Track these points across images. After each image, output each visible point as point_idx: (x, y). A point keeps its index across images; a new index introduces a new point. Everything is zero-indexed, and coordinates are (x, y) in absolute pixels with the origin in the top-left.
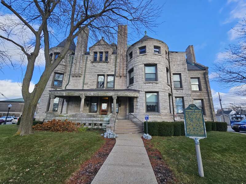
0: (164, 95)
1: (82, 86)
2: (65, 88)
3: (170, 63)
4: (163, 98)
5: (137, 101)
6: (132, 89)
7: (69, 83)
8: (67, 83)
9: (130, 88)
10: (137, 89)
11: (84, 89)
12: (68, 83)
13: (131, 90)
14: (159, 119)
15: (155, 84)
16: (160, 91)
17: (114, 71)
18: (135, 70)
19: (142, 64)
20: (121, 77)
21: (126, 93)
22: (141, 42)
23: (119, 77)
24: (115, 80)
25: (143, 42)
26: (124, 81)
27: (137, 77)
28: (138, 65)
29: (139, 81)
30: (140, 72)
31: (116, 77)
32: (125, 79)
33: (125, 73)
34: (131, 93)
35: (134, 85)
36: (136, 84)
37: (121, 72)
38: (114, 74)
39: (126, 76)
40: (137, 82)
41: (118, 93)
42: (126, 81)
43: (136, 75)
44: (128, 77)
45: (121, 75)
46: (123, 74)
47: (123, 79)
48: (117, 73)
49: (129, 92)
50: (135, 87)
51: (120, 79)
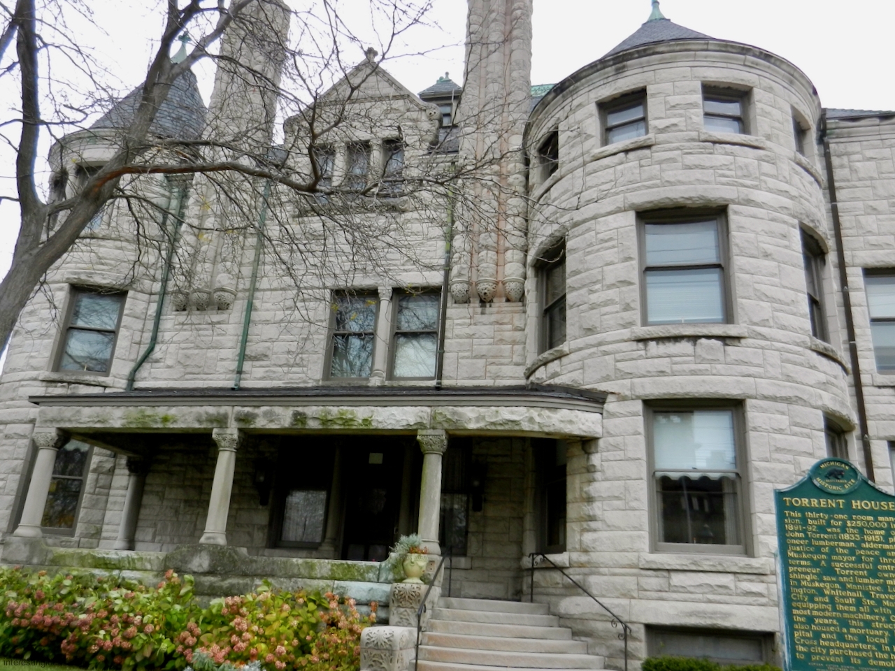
0: (783, 421)
1: (234, 365)
2: (132, 379)
3: (839, 195)
4: (778, 450)
5: (590, 469)
6: (557, 381)
7: (157, 348)
8: (143, 349)
9: (541, 375)
10: (589, 381)
11: (244, 384)
12: (151, 350)
13: (551, 388)
14: (750, 599)
15: (718, 343)
16: (752, 392)
17: (442, 262)
18: (577, 248)
19: (618, 211)
20: (488, 305)
21: (508, 408)
22: (613, 67)
23: (476, 304)
24: (447, 326)
25: (624, 67)
26: (509, 327)
27: (586, 300)
28: (594, 218)
29: (598, 329)
30: (607, 264)
31: (455, 303)
32: (514, 315)
33: (513, 274)
34: (542, 412)
35: (568, 354)
36: (580, 349)
37: (487, 270)
38: (440, 284)
39: (518, 297)
40: (589, 333)
41: (455, 408)
42: (520, 330)
43: (580, 288)
44: (534, 300)
45: (490, 288)
46: (500, 284)
47: (498, 313)
48: (460, 275)
49: (528, 404)
50: (576, 365)
51: (483, 313)
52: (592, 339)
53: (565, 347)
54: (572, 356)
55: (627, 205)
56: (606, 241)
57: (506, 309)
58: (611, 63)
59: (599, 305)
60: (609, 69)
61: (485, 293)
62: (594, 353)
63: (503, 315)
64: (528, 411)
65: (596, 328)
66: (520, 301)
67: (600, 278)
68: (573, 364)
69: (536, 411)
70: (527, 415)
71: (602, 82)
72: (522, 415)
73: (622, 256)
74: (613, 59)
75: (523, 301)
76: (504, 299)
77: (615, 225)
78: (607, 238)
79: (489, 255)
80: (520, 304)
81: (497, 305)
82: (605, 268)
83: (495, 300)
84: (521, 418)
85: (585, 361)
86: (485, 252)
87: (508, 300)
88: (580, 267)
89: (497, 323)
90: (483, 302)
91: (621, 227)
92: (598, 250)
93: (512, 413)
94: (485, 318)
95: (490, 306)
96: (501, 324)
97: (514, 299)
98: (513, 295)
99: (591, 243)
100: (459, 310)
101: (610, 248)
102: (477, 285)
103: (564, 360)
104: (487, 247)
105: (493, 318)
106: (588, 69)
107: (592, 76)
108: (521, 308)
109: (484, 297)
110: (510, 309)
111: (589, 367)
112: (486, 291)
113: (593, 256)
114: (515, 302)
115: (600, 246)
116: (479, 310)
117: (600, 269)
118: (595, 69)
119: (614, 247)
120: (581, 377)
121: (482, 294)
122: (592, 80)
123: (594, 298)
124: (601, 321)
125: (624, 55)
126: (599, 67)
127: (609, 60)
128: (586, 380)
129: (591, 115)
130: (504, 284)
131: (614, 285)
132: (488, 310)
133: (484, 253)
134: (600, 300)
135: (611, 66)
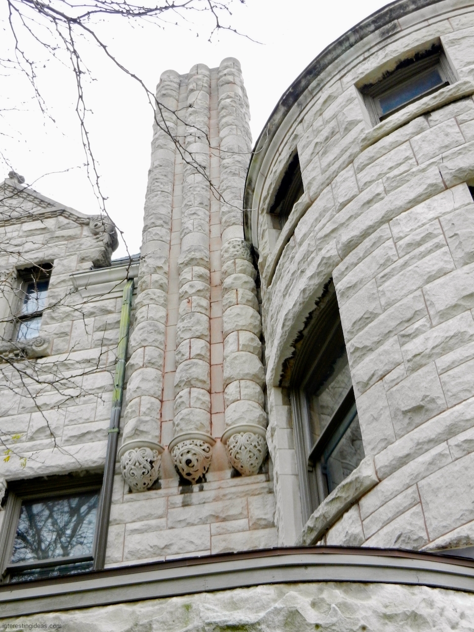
10: (444, 524)
17: (106, 425)
18: (361, 281)
19: (432, 192)
20: (196, 488)
21: (220, 595)
22: (377, 32)
23: (171, 486)
24: (111, 537)
25: (395, 27)
26: (243, 523)
27: (397, 357)
28: (387, 219)
29: (440, 402)
30: (431, 279)
31: (130, 491)
32: (251, 499)
33: (241, 418)
34: (325, 595)
35: (376, 485)
36: (404, 461)
37: (191, 417)
38: (100, 462)
39: (257, 463)
40: (417, 419)
41: (64, 616)
42: (266, 527)
43: (379, 343)
44: (286, 444)
45: (198, 450)
46: (219, 444)
47: (216, 499)
48: (137, 432)
49: (280, 575)
50: (401, 500)
51: (185, 504)
52: (430, 428)
53: (365, 471)
54: (386, 485)
55: (447, 177)
56: (419, 244)
57: (234, 490)
58: (372, 27)
59: (430, 356)
60: (371, 36)
61: (188, 462)
62: (441, 455)
63: (227, 503)
64: (281, 594)
65: (433, 400)
66: (260, 472)
67: (421, 306)
68: (391, 503)
69: (307, 594)
70: (278, 605)
71: (361, 58)
72: (263, 607)
73: (459, 254)
74: (374, 22)
75: (267, 473)
76: (228, 473)
77: (432, 215)
78: (418, 238)
79: (193, 395)
80: (262, 477)
81: (215, 485)
82: (428, 287)
83: (209, 476)
84: (262, 614)
85: (422, 483)
86: (186, 390)
87: (236, 474)
88: (372, 307)
89: (217, 518)
90: (185, 483)
91: (444, 214)
92: (406, 264)
93: (234, 605)
94: (189, 513)
95: (201, 489)
96: (224, 520)
97: (247, 467)
98: (247, 460)
99: (388, 260)
100: (137, 505)
101: (430, 252)
102: (171, 450)
103: (368, 502)
104: (189, 384)
105: (207, 510)
106: (334, 48)
107: (343, 56)
108: (265, 484)
109: (186, 469)
110: (240, 489)
111: (436, 491)
112: (189, 456)
113: (394, 279)
114: (251, 474)
115: (407, 257)
116: (179, 499)
117: (418, 293)
118: (347, 44)
119: (438, 246)
120: (421, 523)
121: (183, 465)
122: (343, 61)
123: (414, 346)
124: (443, 384)
125: (391, 10)
126: (352, 40)
127: (368, 25)
128: (434, 524)
129: (350, 100)
130: (224, 441)
131: (455, 306)
132: (196, 495)
133: (184, 392)
134: (430, 344)
135: (373, 31)
